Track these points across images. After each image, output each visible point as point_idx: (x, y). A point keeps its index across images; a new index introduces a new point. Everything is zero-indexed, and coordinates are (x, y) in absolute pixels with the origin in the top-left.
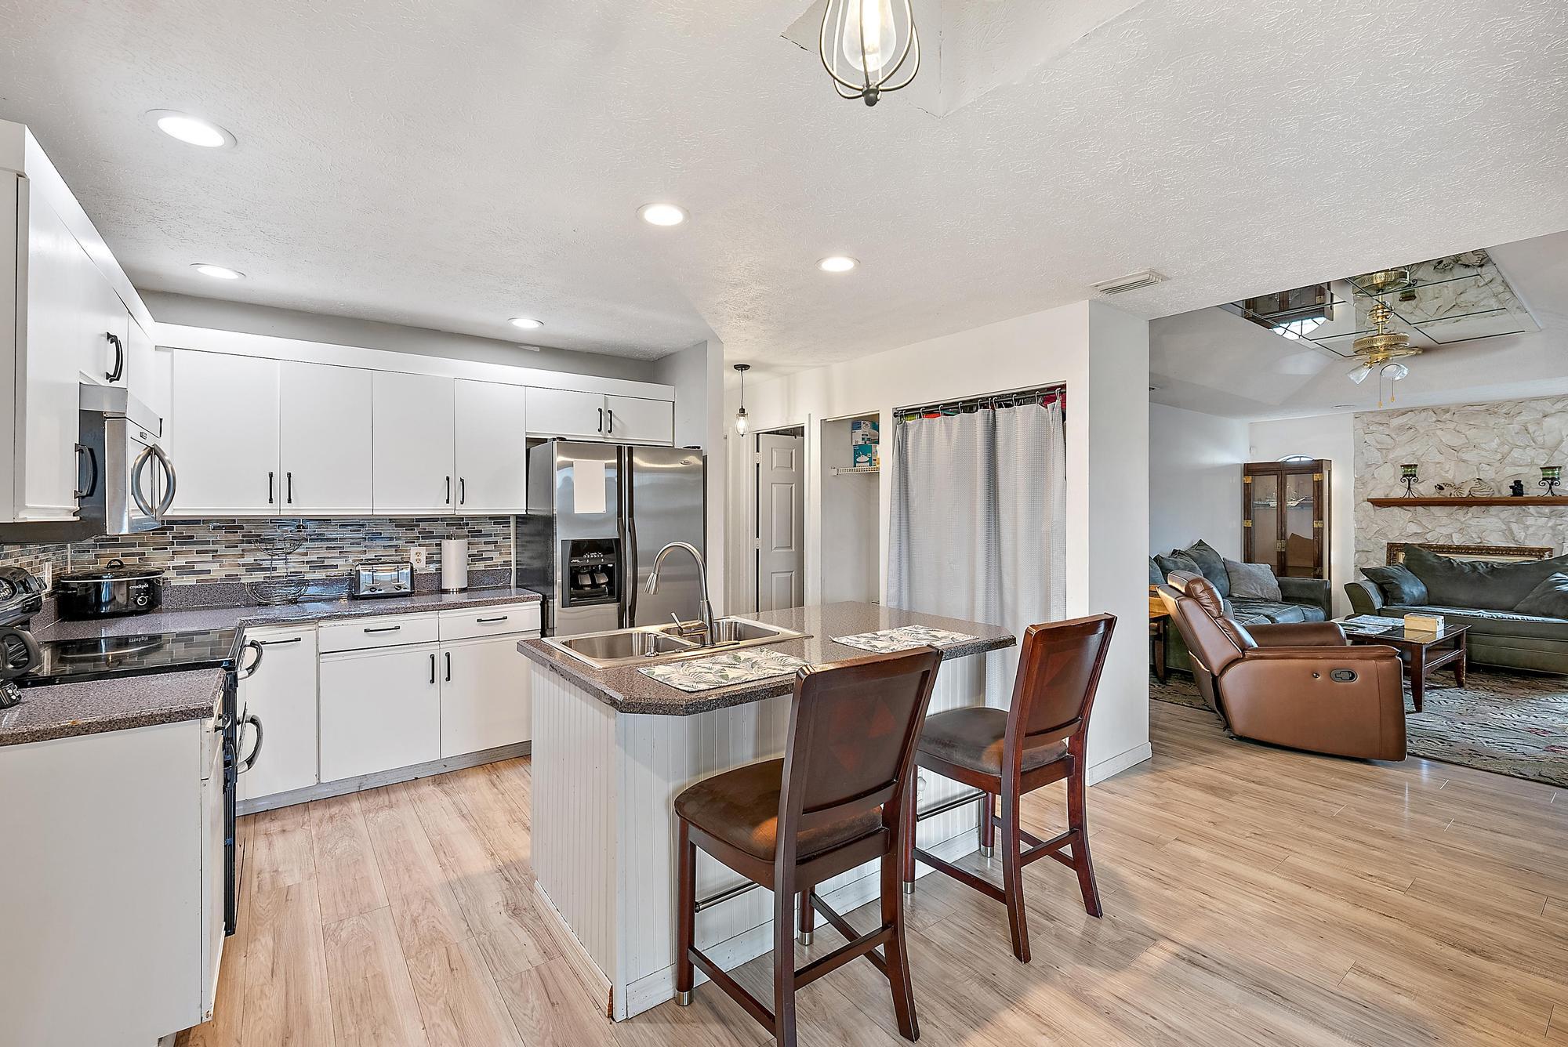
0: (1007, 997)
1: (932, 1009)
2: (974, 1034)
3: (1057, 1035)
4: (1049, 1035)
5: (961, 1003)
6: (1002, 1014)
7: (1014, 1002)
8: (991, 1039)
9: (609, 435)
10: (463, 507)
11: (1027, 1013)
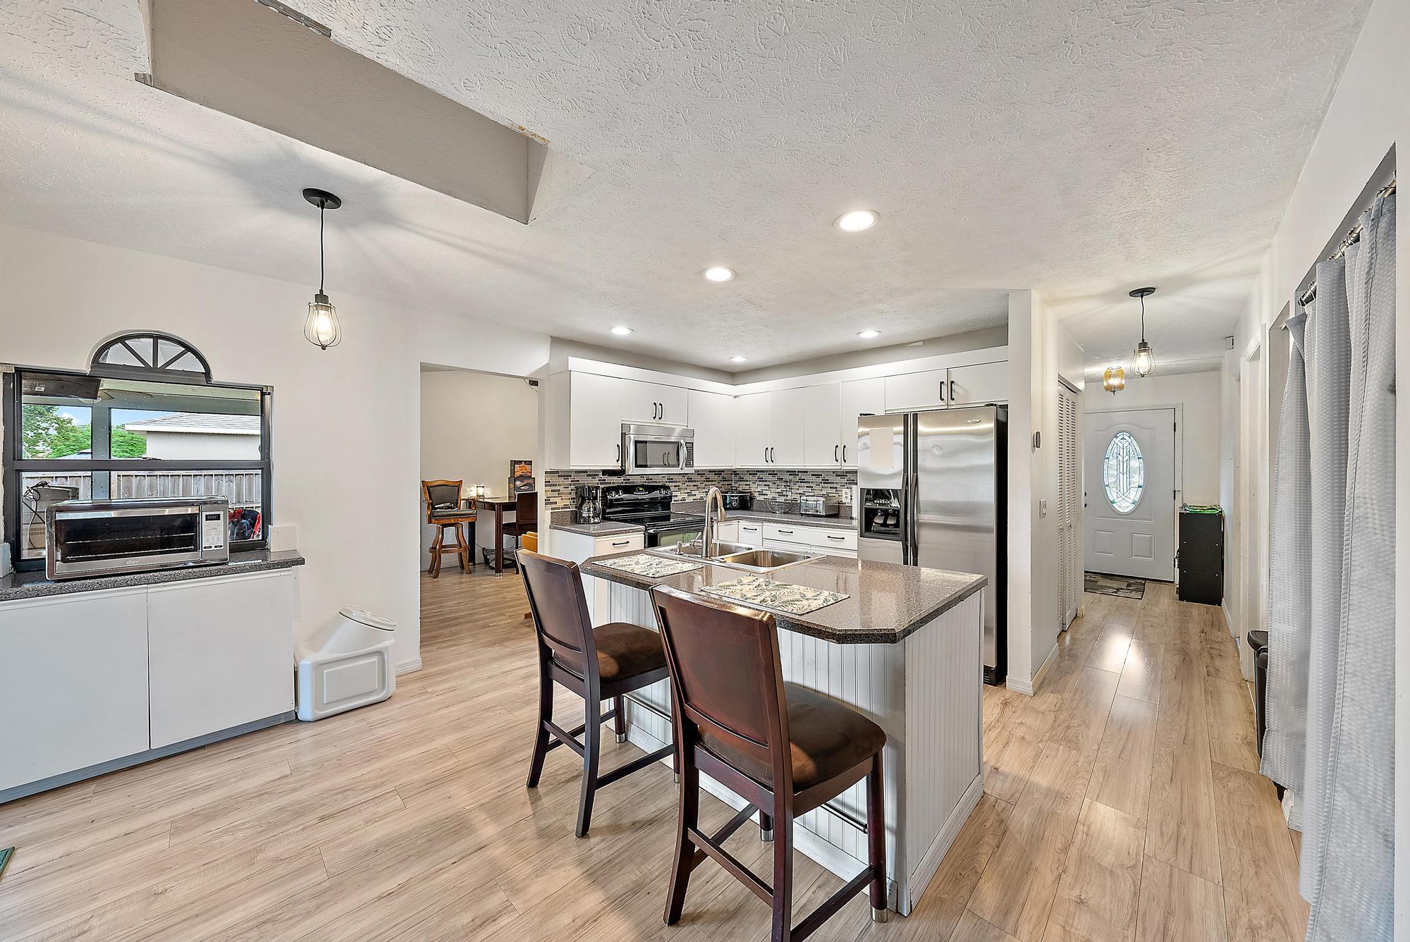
0: (620, 899)
1: (610, 848)
2: (581, 871)
3: (571, 931)
4: (572, 924)
5: (614, 866)
6: (600, 893)
7: (613, 905)
8: (574, 882)
9: (952, 403)
10: (846, 464)
11: (599, 912)
